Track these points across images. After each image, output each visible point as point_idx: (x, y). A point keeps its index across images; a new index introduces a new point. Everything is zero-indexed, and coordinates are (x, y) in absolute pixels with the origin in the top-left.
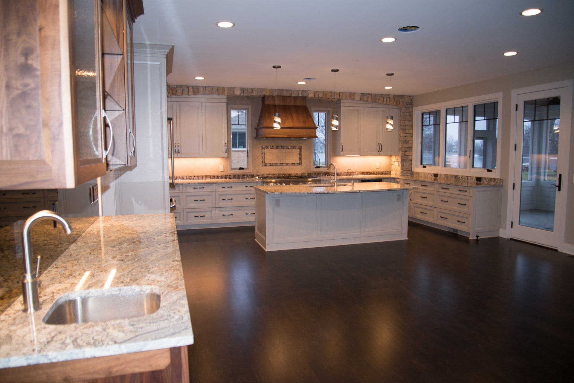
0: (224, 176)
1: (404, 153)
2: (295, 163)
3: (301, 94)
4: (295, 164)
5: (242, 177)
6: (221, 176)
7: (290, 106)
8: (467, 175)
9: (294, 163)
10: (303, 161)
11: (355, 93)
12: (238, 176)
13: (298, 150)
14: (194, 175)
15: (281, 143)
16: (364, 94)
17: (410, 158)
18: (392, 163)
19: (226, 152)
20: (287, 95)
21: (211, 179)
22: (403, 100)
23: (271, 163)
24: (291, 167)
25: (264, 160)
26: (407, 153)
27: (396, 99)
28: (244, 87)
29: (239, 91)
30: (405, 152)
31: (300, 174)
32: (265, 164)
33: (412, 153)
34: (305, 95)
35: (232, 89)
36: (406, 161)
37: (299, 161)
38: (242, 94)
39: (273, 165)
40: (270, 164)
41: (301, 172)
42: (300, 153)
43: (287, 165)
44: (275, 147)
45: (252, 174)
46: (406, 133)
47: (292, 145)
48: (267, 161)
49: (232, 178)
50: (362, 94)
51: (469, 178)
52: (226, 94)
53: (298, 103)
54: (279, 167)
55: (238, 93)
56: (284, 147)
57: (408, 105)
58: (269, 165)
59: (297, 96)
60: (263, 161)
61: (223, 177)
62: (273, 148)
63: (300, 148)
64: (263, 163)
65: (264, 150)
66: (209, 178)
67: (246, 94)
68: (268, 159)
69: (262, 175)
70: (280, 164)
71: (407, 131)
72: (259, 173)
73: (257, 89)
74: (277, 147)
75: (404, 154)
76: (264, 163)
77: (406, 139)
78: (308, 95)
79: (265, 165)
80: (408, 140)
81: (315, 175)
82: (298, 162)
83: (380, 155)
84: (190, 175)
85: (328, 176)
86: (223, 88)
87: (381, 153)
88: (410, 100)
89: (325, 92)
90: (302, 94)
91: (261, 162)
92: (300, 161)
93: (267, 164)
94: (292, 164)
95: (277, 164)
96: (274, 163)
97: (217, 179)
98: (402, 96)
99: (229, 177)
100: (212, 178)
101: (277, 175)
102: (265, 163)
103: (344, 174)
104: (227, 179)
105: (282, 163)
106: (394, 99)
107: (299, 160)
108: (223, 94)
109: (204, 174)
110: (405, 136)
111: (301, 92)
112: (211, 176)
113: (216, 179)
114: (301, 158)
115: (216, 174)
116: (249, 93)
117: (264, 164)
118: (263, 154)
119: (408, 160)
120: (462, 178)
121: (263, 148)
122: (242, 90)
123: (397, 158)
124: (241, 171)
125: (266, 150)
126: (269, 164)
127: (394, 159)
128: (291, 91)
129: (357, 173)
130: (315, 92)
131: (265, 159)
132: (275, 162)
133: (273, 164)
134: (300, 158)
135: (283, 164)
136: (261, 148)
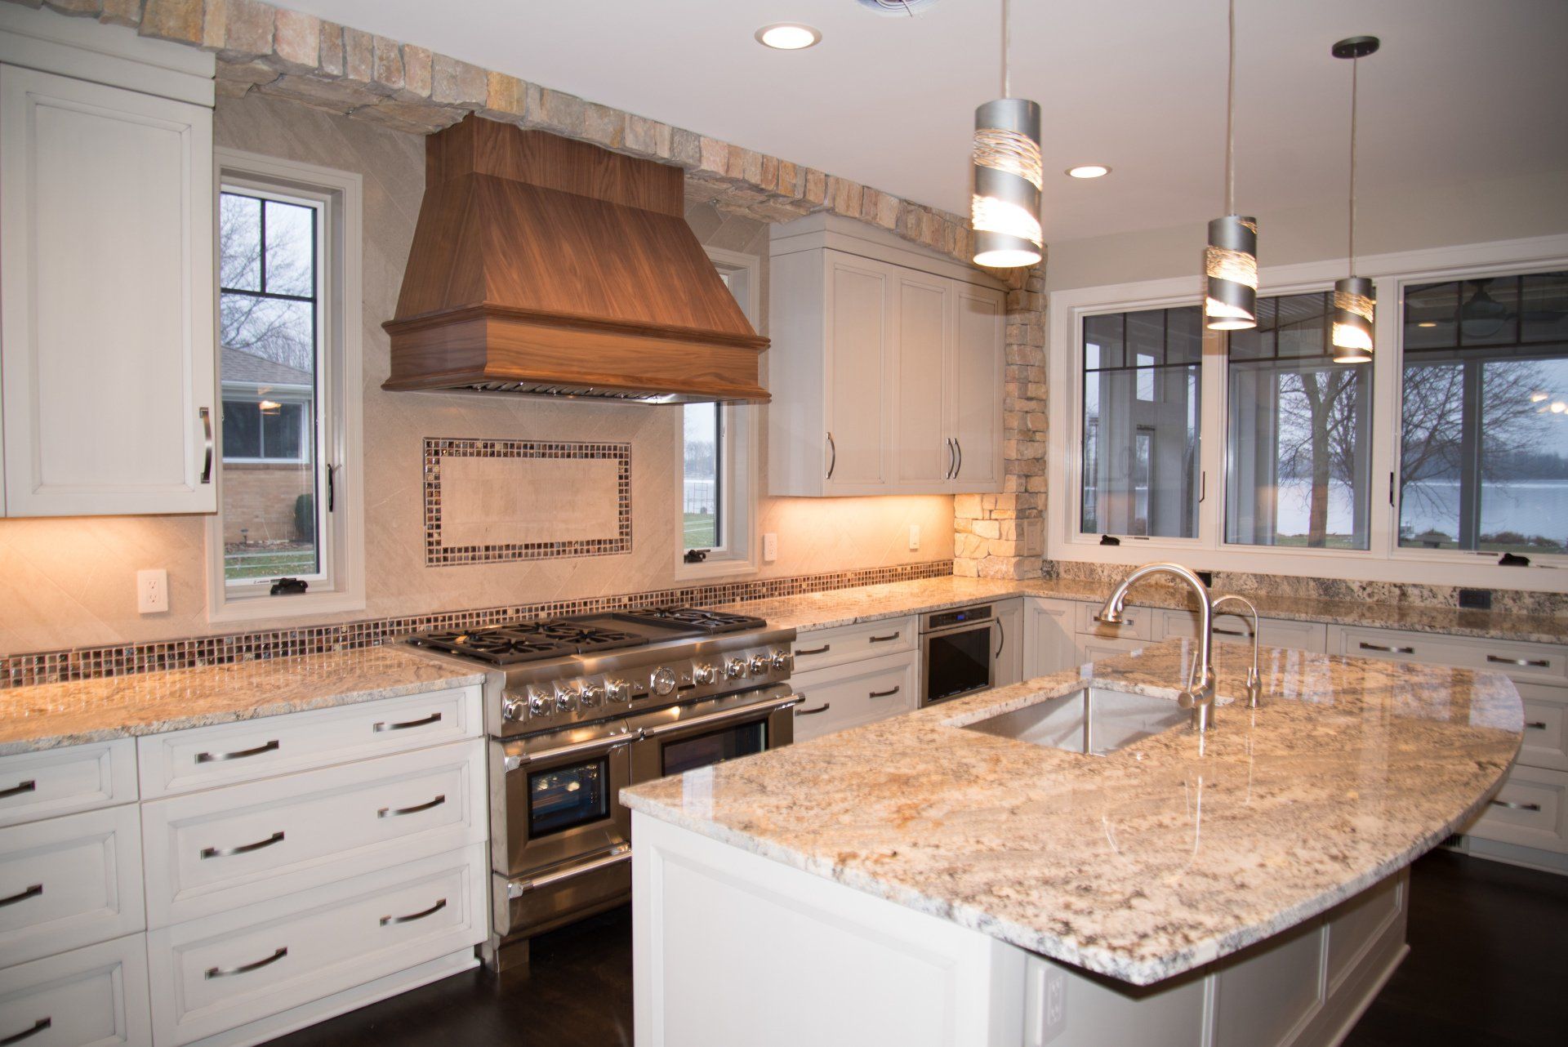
0: (171, 647)
1: (1024, 482)
2: (602, 537)
3: (666, 145)
4: (598, 546)
5: (303, 643)
6: (151, 649)
8: (1398, 581)
9: (596, 538)
10: (638, 527)
11: (880, 194)
12: (276, 636)
13: (611, 466)
15: (530, 422)
16: (911, 204)
17: (1041, 506)
18: (959, 523)
19: (206, 476)
20: (598, 141)
21: (64, 678)
23: (476, 544)
24: (581, 560)
25: (438, 527)
26: (1034, 484)
29: (313, 40)
31: (625, 600)
32: (446, 550)
33: (1046, 485)
35: (260, 16)
36: (1030, 516)
37: (621, 527)
38: (329, 71)
39: (491, 553)
40: (474, 549)
41: (630, 589)
42: (624, 478)
43: (561, 550)
44: (497, 448)
45: (362, 617)
46: (1027, 398)
47: (583, 436)
48: (453, 534)
49: (230, 659)
50: (902, 201)
51: (1411, 591)
53: (648, 198)
54: (522, 567)
56: (546, 449)
58: (463, 554)
60: (430, 535)
61: (161, 657)
62: (485, 449)
63: (623, 455)
64: (430, 544)
65: (438, 462)
66: (53, 669)
67: (361, 74)
68: (461, 517)
69: (429, 620)
70: (527, 547)
71: (1031, 390)
72: (408, 613)
74: (511, 448)
75: (1023, 490)
76: (439, 543)
77: (1030, 422)
78: (700, 161)
79: (445, 559)
81: (692, 599)
82: (616, 536)
85: (742, 599)
89: (771, 158)
90: (671, 149)
91: (422, 541)
92: (625, 528)
93: (453, 551)
94: (585, 548)
95: (508, 547)
96: (490, 543)
97: (120, 672)
99: (211, 652)
100: (76, 668)
101: (510, 612)
102: (444, 545)
103: (804, 586)
104: (192, 664)
105: (536, 542)
107: (617, 524)
111: (667, 133)
112: (65, 657)
113: (109, 673)
114: (627, 512)
115: (112, 636)
117: (439, 554)
118: (432, 488)
120: (1369, 590)
121: (434, 450)
123: (988, 506)
124: (289, 603)
125: (451, 468)
126: (467, 550)
127: (969, 508)
128: (618, 116)
129: (850, 576)
130: (731, 150)
131: (443, 523)
132: (497, 537)
133: (487, 548)
134: (625, 509)
135: (539, 546)
136: (420, 447)
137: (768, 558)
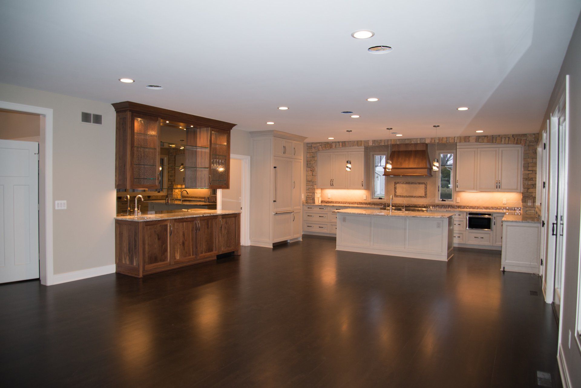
1: (526, 190)
3: (419, 141)
4: (421, 197)
5: (382, 205)
7: (411, 151)
10: (428, 195)
11: (469, 137)
12: (378, 204)
13: (423, 185)
14: (346, 201)
15: (410, 180)
16: (479, 136)
17: (533, 196)
20: (408, 143)
22: (525, 138)
24: (417, 199)
26: (531, 190)
27: (516, 139)
28: (375, 140)
29: (372, 143)
30: (528, 189)
31: (425, 205)
33: (536, 191)
34: (423, 141)
35: (367, 142)
36: (529, 198)
38: (374, 145)
39: (403, 196)
41: (426, 203)
42: (426, 188)
43: (415, 197)
44: (405, 183)
45: (387, 203)
46: (529, 171)
47: (419, 181)
48: (398, 194)
49: (372, 205)
50: (477, 136)
52: (363, 145)
53: (418, 148)
54: (408, 199)
55: (371, 144)
56: (412, 183)
57: (531, 143)
58: (400, 196)
59: (416, 143)
60: (395, 194)
61: (365, 204)
62: (403, 183)
63: (426, 184)
65: (396, 185)
66: (356, 204)
67: (377, 145)
68: (399, 192)
69: (395, 204)
70: (409, 196)
71: (530, 169)
72: (392, 203)
73: (385, 140)
74: (407, 183)
75: (525, 192)
77: (530, 176)
80: (531, 177)
81: (439, 206)
82: (424, 196)
83: (498, 191)
84: (344, 201)
86: (361, 141)
87: (499, 189)
88: (534, 138)
89: (441, 138)
92: (426, 194)
93: (398, 196)
94: (418, 197)
95: (406, 196)
98: (524, 134)
99: (370, 204)
101: (406, 204)
103: (467, 208)
104: (368, 205)
106: (515, 138)
107: (424, 194)
108: (361, 145)
109: (353, 201)
110: (528, 174)
113: (361, 205)
115: (361, 201)
116: (379, 143)
117: (396, 196)
118: (395, 188)
119: (532, 197)
121: (396, 183)
122: (374, 141)
124: (380, 200)
125: (398, 185)
128: (411, 139)
129: (481, 207)
130: (432, 139)
131: (397, 192)
132: (404, 195)
134: (426, 192)
135: (411, 196)
136: (394, 183)
137: (457, 202)
